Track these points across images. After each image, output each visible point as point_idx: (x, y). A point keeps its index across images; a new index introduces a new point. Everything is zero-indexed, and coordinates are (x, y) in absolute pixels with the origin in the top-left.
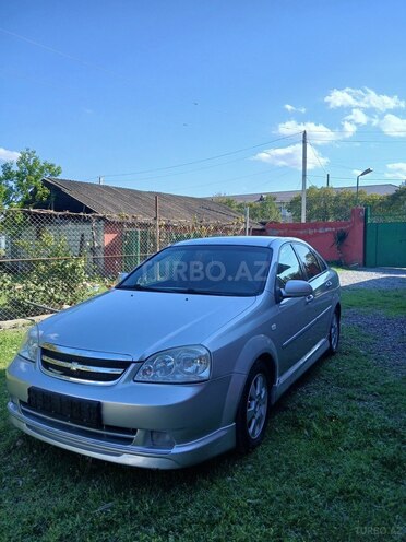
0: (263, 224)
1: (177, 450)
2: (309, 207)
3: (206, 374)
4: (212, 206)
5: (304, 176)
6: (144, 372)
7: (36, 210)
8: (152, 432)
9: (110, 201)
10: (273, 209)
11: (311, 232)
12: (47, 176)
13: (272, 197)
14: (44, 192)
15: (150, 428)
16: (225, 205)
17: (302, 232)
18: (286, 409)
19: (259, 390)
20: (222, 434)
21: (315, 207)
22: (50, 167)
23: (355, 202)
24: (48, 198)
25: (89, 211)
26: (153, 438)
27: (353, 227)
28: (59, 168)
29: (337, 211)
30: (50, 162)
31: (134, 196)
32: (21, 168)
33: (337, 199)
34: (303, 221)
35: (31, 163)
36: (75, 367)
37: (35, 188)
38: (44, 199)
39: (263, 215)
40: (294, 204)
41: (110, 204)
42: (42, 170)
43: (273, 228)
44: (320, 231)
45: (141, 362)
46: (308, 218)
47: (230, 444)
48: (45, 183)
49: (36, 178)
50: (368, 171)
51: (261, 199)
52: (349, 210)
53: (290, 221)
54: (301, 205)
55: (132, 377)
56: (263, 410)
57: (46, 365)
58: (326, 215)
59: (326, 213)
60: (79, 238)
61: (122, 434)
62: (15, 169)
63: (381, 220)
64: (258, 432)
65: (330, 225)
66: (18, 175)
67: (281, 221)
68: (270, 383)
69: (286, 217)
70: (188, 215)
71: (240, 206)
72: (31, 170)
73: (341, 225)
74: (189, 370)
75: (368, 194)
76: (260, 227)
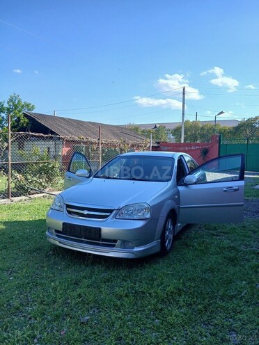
0: (158, 143)
1: (136, 249)
2: (185, 133)
3: (148, 216)
4: (127, 132)
5: (183, 114)
6: (119, 215)
7: (33, 134)
8: (124, 241)
9: (66, 127)
10: (163, 134)
11: (187, 149)
12: (25, 111)
13: (163, 127)
14: (24, 120)
15: (123, 239)
16: (134, 130)
17: (181, 149)
18: (181, 239)
19: (170, 226)
20: (154, 245)
21: (189, 134)
22: (28, 105)
23: (214, 130)
24: (27, 124)
25: (53, 133)
26: (125, 244)
27: (212, 146)
28: (33, 106)
29: (203, 136)
30: (28, 102)
31: (79, 124)
32: (10, 105)
33: (202, 129)
34: (182, 142)
35: (16, 102)
36: (86, 212)
37: (19, 118)
38: (25, 125)
39: (157, 138)
40: (176, 131)
41: (66, 129)
42: (23, 107)
43: (164, 146)
44: (193, 148)
45: (119, 210)
46: (185, 140)
47: (158, 249)
48: (25, 115)
49: (20, 112)
50: (222, 113)
51: (155, 127)
52: (210, 136)
53: (173, 141)
54: (181, 132)
55: (115, 217)
56: (171, 236)
57: (70, 212)
58: (195, 138)
59: (196, 137)
60: (47, 150)
61: (110, 242)
62: (6, 105)
63: (229, 142)
64: (169, 246)
65: (198, 145)
66: (8, 109)
67: (168, 141)
68: (174, 224)
69: (171, 139)
70: (113, 137)
71: (143, 131)
72: (16, 107)
73: (205, 145)
74: (140, 214)
75: (222, 126)
76: (156, 145)
